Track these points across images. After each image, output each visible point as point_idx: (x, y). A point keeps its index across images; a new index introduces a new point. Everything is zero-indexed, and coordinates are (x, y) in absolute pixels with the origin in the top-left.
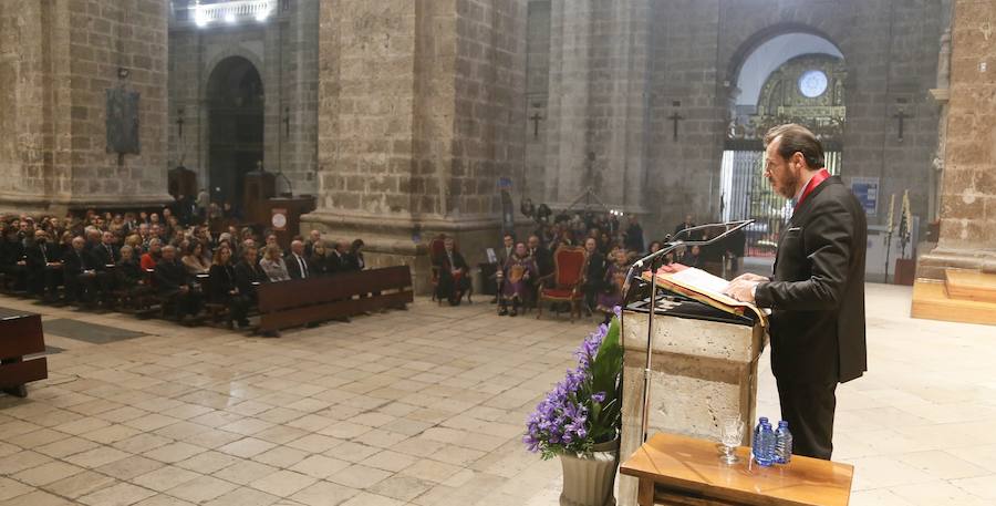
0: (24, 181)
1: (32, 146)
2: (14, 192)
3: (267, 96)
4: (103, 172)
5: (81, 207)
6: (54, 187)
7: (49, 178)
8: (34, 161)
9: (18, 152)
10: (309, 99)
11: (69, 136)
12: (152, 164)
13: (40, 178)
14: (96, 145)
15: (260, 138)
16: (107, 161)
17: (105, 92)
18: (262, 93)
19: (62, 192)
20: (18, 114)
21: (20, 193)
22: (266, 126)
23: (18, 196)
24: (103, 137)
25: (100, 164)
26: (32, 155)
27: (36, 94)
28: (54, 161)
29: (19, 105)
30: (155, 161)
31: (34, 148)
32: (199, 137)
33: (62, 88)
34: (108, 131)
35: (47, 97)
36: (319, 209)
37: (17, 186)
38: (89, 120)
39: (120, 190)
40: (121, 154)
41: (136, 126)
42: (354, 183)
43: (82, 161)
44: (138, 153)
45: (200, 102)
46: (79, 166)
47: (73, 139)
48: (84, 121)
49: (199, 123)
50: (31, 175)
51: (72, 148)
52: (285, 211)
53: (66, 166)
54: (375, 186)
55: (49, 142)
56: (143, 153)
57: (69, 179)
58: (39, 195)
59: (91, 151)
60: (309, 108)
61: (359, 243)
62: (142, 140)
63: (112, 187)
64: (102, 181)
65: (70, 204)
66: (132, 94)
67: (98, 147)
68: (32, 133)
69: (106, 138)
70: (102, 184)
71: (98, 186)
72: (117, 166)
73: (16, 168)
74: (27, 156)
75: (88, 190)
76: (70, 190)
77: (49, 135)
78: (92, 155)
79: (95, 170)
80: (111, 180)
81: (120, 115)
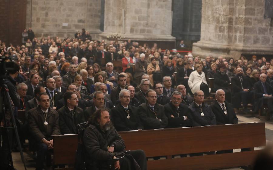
0: (216, 35)
1: (222, 13)
2: (209, 42)
4: (262, 31)
5: (248, 53)
7: (231, 34)
8: (222, 23)
9: (213, 17)
11: (244, 7)
13: (226, 33)
14: (258, 13)
16: (264, 24)
19: (237, 43)
21: (214, 43)
24: (263, 8)
25: (259, 26)
26: (222, 19)
28: (234, 23)
31: (223, 15)
34: (266, 4)
37: (212, 38)
39: (271, 43)
43: (250, 23)
46: (248, 26)
47: (246, 9)
50: (220, 31)
51: (245, 15)
53: (241, 26)
55: (232, 11)
57: (242, 35)
58: (223, 44)
59: (256, 17)
63: (266, 40)
64: (261, 36)
65: (242, 51)
67: (259, 15)
68: (222, 5)
69: (264, 9)
70: (261, 38)
71: (258, 39)
72: (269, 27)
73: (212, 27)
74: (219, 20)
75: (252, 42)
76: (242, 42)
77: (232, 7)
78: (255, 19)
79: (257, 29)
80: (266, 36)
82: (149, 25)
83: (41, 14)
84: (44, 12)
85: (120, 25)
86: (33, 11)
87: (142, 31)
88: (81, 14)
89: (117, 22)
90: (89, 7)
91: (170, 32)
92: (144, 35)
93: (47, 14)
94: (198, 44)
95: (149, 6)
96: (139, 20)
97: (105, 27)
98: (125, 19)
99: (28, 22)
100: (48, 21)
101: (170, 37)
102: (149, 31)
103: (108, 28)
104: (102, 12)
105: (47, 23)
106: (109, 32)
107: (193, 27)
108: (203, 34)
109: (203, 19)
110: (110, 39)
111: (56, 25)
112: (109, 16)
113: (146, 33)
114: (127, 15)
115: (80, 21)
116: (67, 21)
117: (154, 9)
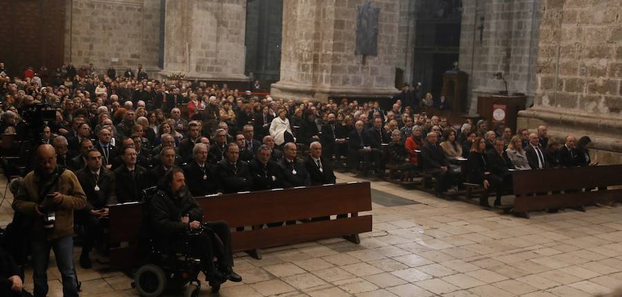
0: (298, 74)
1: (306, 49)
2: (290, 83)
3: (465, 7)
4: (353, 70)
5: (336, 95)
6: (319, 79)
7: (316, 73)
8: (306, 61)
9: (296, 53)
10: (503, 9)
11: (332, 42)
12: (386, 64)
13: (310, 73)
14: (348, 49)
15: (457, 43)
16: (355, 61)
17: (357, 8)
18: (461, 6)
19: (324, 83)
20: (298, 25)
21: (296, 84)
22: (463, 32)
23: (294, 86)
24: (353, 43)
25: (349, 63)
26: (306, 56)
27: (311, 11)
28: (319, 61)
29: (298, 19)
30: (387, 61)
31: (307, 51)
32: (407, 42)
33: (328, 6)
34: (357, 38)
35: (318, 13)
36: (536, 107)
37: (294, 78)
38: (346, 30)
40: (365, 56)
41: (376, 34)
42: (572, 85)
43: (338, 61)
44: (376, 55)
45: (410, 14)
46: (336, 64)
47: (334, 44)
48: (342, 31)
49: (408, 31)
50: (304, 70)
51: (333, 51)
52: (504, 107)
53: (328, 65)
54: (594, 88)
55: (317, 46)
56: (379, 55)
57: (330, 74)
58: (307, 86)
59: (345, 53)
60: (502, 18)
61: (586, 140)
62: (379, 45)
63: (357, 81)
64: (351, 76)
65: (330, 93)
66: (374, 9)
67: (350, 50)
68: (306, 39)
69: (355, 44)
70: (351, 78)
71: (348, 80)
72: (361, 65)
73: (294, 65)
74: (302, 57)
75: (341, 83)
76: (329, 82)
77: (318, 41)
78: (345, 56)
79: (347, 68)
80: (357, 75)
81: (366, 26)
82: (218, 62)
83: (84, 47)
84: (88, 44)
85: (184, 62)
86: (73, 42)
87: (210, 69)
88: (135, 48)
89: (179, 58)
90: (144, 39)
91: (243, 71)
92: (212, 74)
93: (91, 47)
94: (277, 85)
95: (218, 39)
96: (207, 56)
97: (165, 64)
98: (189, 55)
99: (66, 56)
100: (93, 55)
101: (242, 76)
102: (218, 70)
103: (169, 65)
104: (161, 45)
105: (91, 58)
106: (170, 69)
107: (269, 65)
108: (282, 74)
109: (283, 56)
110: (171, 78)
111: (104, 61)
112: (170, 51)
113: (215, 72)
114: (192, 50)
115: (134, 56)
116: (117, 55)
117: (224, 44)
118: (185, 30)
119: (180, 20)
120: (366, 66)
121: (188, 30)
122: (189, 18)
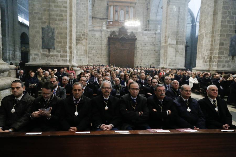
0: (203, 65)
1: (206, 55)
2: (200, 68)
4: (227, 62)
6: (212, 66)
7: (210, 64)
8: (206, 59)
9: (202, 57)
13: (208, 63)
14: (225, 54)
16: (228, 59)
17: (230, 38)
19: (214, 67)
20: (203, 47)
21: (202, 68)
24: (228, 51)
25: (226, 59)
26: (206, 57)
27: (209, 41)
28: (212, 59)
29: (204, 45)
31: (207, 55)
33: (217, 38)
34: (230, 49)
35: (212, 41)
37: (201, 66)
38: (225, 46)
39: (232, 67)
40: (233, 56)
43: (221, 58)
46: (220, 60)
47: (219, 52)
48: (223, 47)
50: (205, 63)
51: (218, 55)
53: (216, 60)
55: (211, 53)
57: (217, 63)
58: (207, 68)
59: (224, 55)
63: (229, 66)
64: (226, 64)
65: (216, 71)
67: (226, 54)
68: (207, 51)
70: (226, 65)
72: (231, 60)
73: (201, 61)
74: (204, 58)
75: (222, 67)
76: (217, 67)
77: (211, 51)
78: (224, 57)
79: (225, 61)
80: (229, 64)
81: (234, 44)
82: (176, 63)
84: (140, 60)
85: (165, 64)
86: (137, 60)
87: (173, 65)
88: (153, 61)
89: (164, 62)
90: (156, 58)
91: (184, 66)
94: (195, 68)
95: (176, 56)
96: (172, 62)
99: (135, 63)
101: (183, 68)
103: (161, 64)
105: (141, 64)
106: (161, 66)
108: (197, 65)
109: (197, 58)
110: (161, 68)
111: (145, 64)
112: (161, 61)
113: (174, 66)
114: (167, 60)
115: (152, 63)
117: (178, 58)
118: (165, 54)
119: (164, 51)
120: (234, 60)
121: (166, 54)
122: (167, 50)
